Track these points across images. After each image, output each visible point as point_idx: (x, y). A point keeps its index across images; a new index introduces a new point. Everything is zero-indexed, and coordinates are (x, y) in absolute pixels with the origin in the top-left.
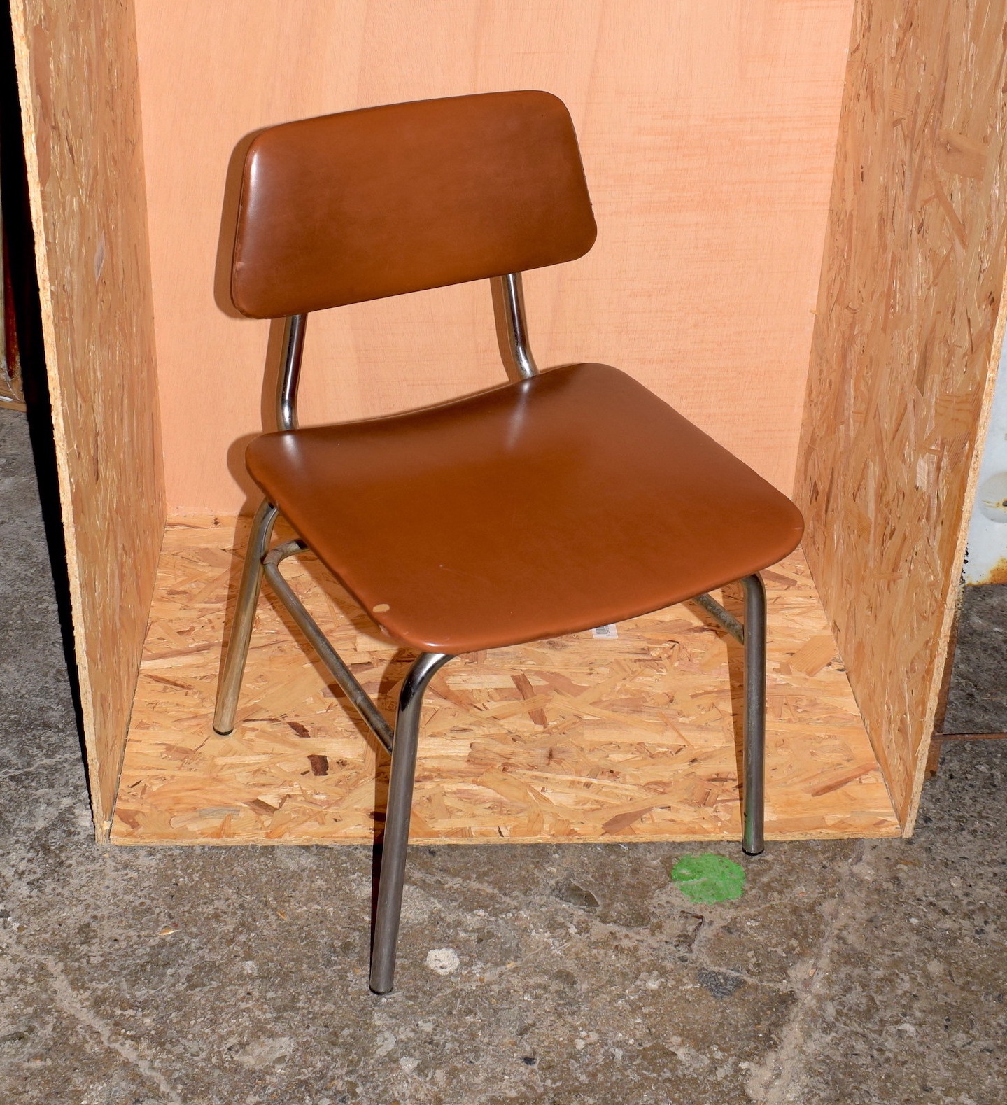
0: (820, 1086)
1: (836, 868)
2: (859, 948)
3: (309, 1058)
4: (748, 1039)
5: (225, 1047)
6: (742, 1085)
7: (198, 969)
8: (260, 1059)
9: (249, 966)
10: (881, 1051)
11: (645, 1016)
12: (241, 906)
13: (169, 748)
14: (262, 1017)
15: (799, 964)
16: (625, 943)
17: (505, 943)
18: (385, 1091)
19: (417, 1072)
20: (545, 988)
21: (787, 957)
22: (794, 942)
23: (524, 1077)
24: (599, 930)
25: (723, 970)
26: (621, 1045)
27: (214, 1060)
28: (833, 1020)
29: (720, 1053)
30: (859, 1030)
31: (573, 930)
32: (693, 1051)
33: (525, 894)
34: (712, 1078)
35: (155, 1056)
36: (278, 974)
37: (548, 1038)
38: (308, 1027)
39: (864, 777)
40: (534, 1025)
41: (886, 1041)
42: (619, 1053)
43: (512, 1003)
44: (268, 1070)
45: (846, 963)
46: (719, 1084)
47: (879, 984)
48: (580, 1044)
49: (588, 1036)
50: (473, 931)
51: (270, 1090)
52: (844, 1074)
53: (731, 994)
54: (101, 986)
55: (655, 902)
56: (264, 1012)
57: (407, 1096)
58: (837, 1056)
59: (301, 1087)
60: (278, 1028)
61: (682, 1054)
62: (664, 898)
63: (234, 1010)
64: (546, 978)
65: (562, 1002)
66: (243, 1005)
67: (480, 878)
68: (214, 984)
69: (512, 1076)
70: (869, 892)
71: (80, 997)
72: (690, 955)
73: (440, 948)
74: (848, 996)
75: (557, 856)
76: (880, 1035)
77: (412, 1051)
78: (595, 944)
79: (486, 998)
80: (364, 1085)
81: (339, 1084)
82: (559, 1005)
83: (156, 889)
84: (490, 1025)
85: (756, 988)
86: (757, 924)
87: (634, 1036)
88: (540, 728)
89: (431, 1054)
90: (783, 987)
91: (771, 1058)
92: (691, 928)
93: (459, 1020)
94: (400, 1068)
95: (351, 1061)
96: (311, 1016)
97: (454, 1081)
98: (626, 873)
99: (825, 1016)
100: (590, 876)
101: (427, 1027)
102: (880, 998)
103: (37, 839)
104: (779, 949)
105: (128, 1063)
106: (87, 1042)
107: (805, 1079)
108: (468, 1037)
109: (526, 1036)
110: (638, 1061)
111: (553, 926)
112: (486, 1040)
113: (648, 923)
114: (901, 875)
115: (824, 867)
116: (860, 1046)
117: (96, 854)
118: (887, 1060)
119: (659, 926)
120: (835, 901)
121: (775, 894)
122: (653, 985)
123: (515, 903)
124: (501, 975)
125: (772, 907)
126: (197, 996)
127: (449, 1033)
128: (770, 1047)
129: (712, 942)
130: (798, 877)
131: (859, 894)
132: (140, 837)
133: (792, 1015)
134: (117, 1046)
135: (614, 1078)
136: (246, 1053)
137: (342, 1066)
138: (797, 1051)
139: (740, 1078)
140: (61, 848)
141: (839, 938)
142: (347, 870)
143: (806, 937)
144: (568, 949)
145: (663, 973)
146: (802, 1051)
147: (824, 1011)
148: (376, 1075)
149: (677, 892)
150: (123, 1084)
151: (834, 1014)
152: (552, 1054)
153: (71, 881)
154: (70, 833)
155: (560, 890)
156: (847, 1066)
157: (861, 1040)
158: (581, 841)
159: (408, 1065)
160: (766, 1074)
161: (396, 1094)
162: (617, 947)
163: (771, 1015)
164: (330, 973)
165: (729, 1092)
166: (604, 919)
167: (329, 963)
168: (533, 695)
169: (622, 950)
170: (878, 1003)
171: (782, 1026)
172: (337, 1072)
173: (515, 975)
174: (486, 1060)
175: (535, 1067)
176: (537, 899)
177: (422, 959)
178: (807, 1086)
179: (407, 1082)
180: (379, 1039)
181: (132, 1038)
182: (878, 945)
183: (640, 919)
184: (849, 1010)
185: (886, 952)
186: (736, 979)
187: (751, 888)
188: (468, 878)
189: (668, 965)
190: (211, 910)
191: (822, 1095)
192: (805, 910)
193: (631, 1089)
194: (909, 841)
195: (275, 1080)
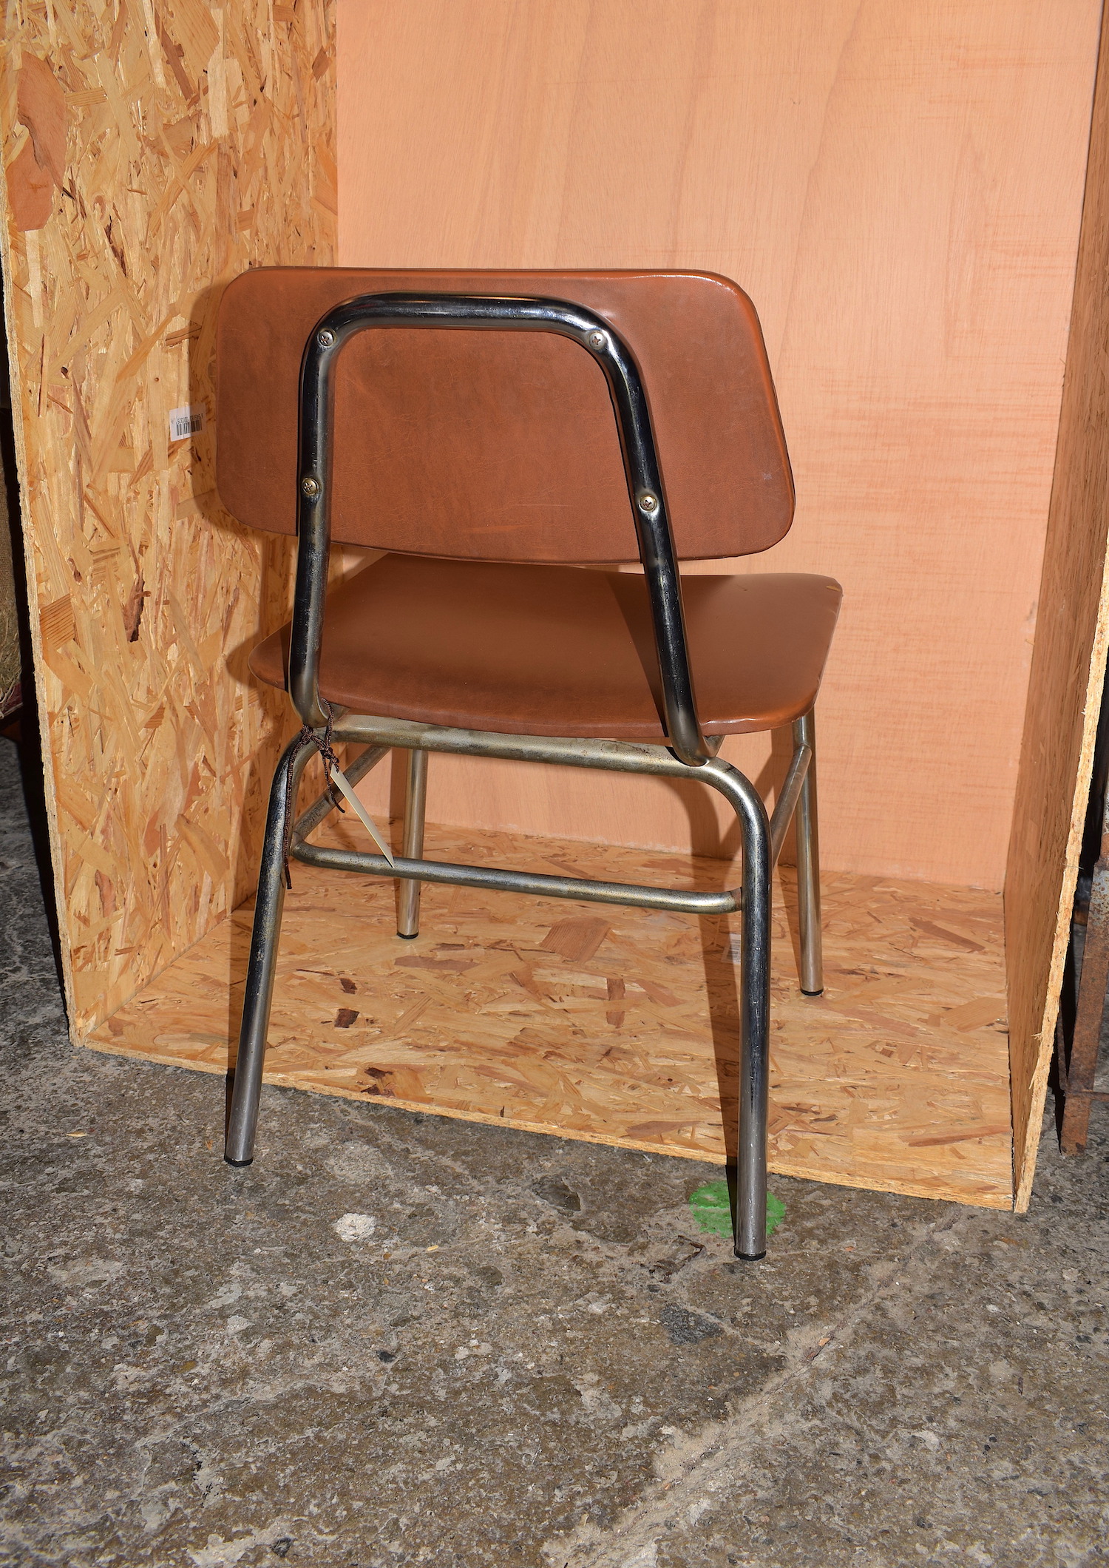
0: (763, 1482)
1: (909, 1230)
2: (901, 1324)
3: (130, 1290)
4: (690, 1400)
5: (46, 1256)
6: (651, 1454)
7: (80, 1174)
8: (74, 1277)
9: (136, 1185)
10: (875, 1457)
11: (566, 1340)
12: (174, 1128)
14: (110, 1236)
15: (808, 1327)
16: (590, 1256)
17: (442, 1225)
18: (189, 1347)
19: (240, 1336)
20: (457, 1281)
21: (794, 1315)
22: (813, 1300)
23: (368, 1374)
24: (565, 1234)
25: (700, 1311)
26: (512, 1366)
27: (25, 1266)
28: (824, 1403)
29: (641, 1407)
30: (856, 1425)
31: (532, 1228)
32: (606, 1396)
33: (498, 1182)
34: (613, 1435)
36: (160, 1199)
37: (426, 1337)
38: (152, 1258)
39: (986, 1138)
40: (418, 1318)
41: (889, 1447)
42: (505, 1375)
43: (407, 1288)
44: (74, 1291)
45: (874, 1339)
46: (619, 1444)
47: (910, 1374)
48: (462, 1353)
49: (478, 1347)
50: (411, 1205)
51: (62, 1312)
52: (807, 1476)
53: (696, 1341)
55: (653, 1222)
56: (116, 1231)
57: (211, 1358)
58: (809, 1451)
59: (97, 1318)
60: (119, 1251)
61: (588, 1397)
62: (668, 1219)
63: (85, 1223)
64: (465, 1271)
65: (468, 1301)
66: (99, 1220)
67: (455, 1157)
68: (86, 1192)
69: (354, 1369)
70: (944, 1263)
72: (666, 1285)
73: (361, 1213)
74: (859, 1379)
75: (561, 1151)
76: (883, 1437)
77: (252, 1311)
78: (550, 1250)
79: (379, 1276)
80: (170, 1334)
81: (143, 1326)
82: (463, 1303)
83: (99, 1095)
84: (365, 1305)
85: (733, 1341)
86: (773, 1270)
87: (539, 1360)
88: (612, 1027)
89: (271, 1320)
90: (772, 1349)
91: (711, 1432)
92: (681, 1257)
93: (330, 1292)
94: (224, 1326)
95: (173, 1305)
96: (163, 1248)
97: (279, 1357)
98: (636, 1184)
99: (816, 1396)
100: (588, 1179)
101: (286, 1290)
102: (905, 1391)
103: (22, 1031)
104: (787, 1304)
107: (745, 1467)
108: (330, 1313)
109: (400, 1329)
110: (524, 1390)
111: (510, 1219)
112: (348, 1321)
113: (631, 1241)
114: (996, 1253)
115: (894, 1225)
116: (847, 1444)
117: (67, 1054)
118: (880, 1472)
119: (643, 1247)
120: (891, 1266)
121: (814, 1243)
122: (597, 1308)
123: (482, 1188)
124: (414, 1256)
125: (803, 1255)
126: (59, 1199)
127: (309, 1303)
128: (717, 1417)
129: (702, 1277)
130: (854, 1229)
131: (929, 1264)
132: (115, 1044)
133: (769, 1386)
135: (481, 1403)
136: (64, 1268)
137: (161, 1308)
138: (753, 1431)
139: (654, 1444)
140: (38, 1043)
141: (878, 1307)
142: (312, 1119)
143: (832, 1297)
144: (513, 1247)
145: (619, 1297)
146: (759, 1432)
147: (816, 1390)
148: (192, 1328)
149: (689, 1216)
151: (831, 1396)
152: (419, 1357)
153: (24, 1071)
155: (543, 1185)
156: (816, 1466)
157: (853, 1437)
158: (595, 1141)
159: (236, 1324)
160: (694, 1449)
161: (200, 1353)
162: (577, 1257)
163: (738, 1379)
164: (218, 1210)
165: (628, 1458)
166: (576, 1226)
167: (224, 1201)
168: (622, 997)
169: (581, 1263)
170: (899, 1397)
171: (746, 1395)
172: (150, 1312)
173: (430, 1260)
174: (335, 1343)
175: (389, 1366)
176: (510, 1189)
177: (332, 1220)
178: (744, 1477)
179: (222, 1344)
180: (222, 1290)
182: (931, 1327)
183: (623, 1234)
184: (854, 1396)
185: (939, 1338)
186: (712, 1325)
187: (786, 1230)
188: (443, 1153)
189: (631, 1291)
190: (139, 1125)
191: (761, 1494)
192: (846, 1267)
193: (495, 1422)
194: (1022, 1218)
195: (75, 1303)
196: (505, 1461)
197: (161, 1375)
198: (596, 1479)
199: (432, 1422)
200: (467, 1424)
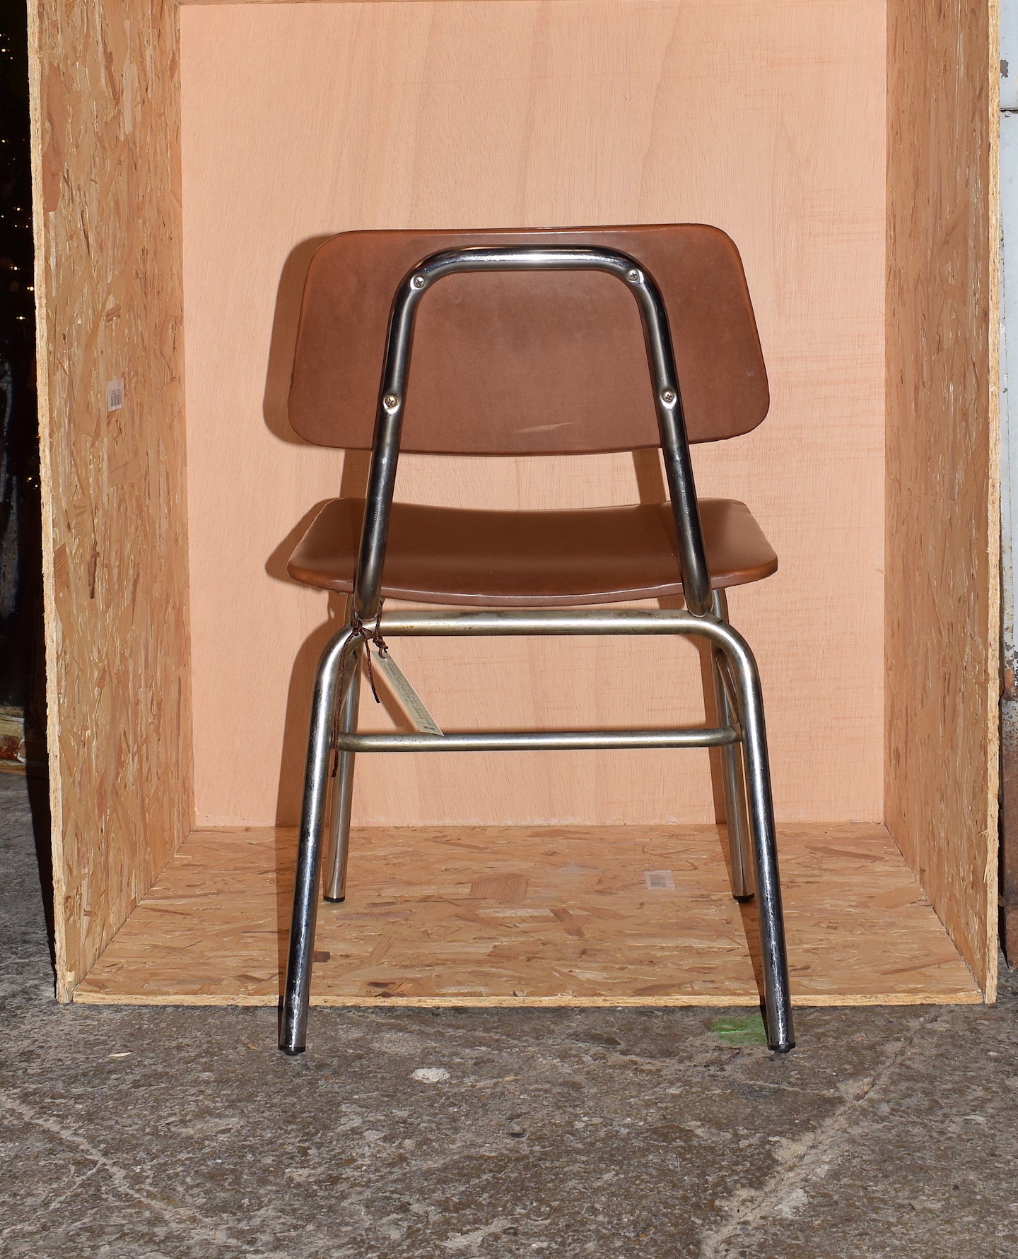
0: (863, 1152)
1: (905, 1022)
2: (923, 1071)
3: (259, 1131)
4: (782, 1124)
5: (162, 1122)
6: (769, 1152)
7: (147, 1076)
8: (201, 1130)
9: (205, 1075)
10: (942, 1133)
11: (660, 1108)
12: (209, 1042)
13: (155, 947)
14: (212, 1105)
15: (851, 1081)
16: (648, 1067)
17: (506, 1066)
18: (341, 1153)
19: (382, 1140)
20: (546, 1091)
21: (837, 1075)
22: (847, 1066)
23: (509, 1146)
24: (616, 1058)
25: (761, 1083)
26: (626, 1126)
27: (148, 1130)
28: (887, 1114)
29: (746, 1131)
30: (917, 1120)
31: (587, 1058)
32: (713, 1130)
33: (537, 1038)
34: (733, 1146)
35: (80, 1128)
36: (238, 1081)
37: (543, 1120)
38: (263, 1112)
39: (942, 964)
40: (527, 1113)
41: (949, 1127)
42: (624, 1131)
43: (505, 1100)
44: (207, 1138)
45: (906, 1080)
46: (741, 1150)
47: (945, 1093)
48: (579, 1125)
49: (590, 1120)
51: (208, 1150)
52: (894, 1146)
53: (766, 1097)
54: (34, 1086)
55: (687, 1044)
56: (215, 1103)
57: (366, 1156)
58: (889, 1136)
59: (244, 1149)
60: (229, 1112)
61: (699, 1132)
62: (698, 1041)
63: (180, 1101)
64: (548, 1085)
65: (563, 1099)
66: (191, 1098)
67: (486, 1031)
68: (163, 1085)
69: (494, 1145)
70: (942, 1037)
71: (7, 1092)
72: (723, 1073)
73: (429, 1068)
74: (907, 1100)
75: (579, 1017)
76: (942, 1123)
77: (380, 1127)
78: (611, 1067)
79: (476, 1097)
80: (318, 1148)
81: (289, 1148)
82: (560, 1101)
83: (115, 1031)
84: (476, 1113)
85: (796, 1094)
86: (805, 1056)
87: (645, 1120)
88: (574, 937)
89: (402, 1130)
90: (830, 1093)
91: (808, 1138)
92: (725, 1057)
93: (440, 1110)
94: (362, 1138)
95: (308, 1133)
96: (268, 1106)
97: (425, 1147)
98: (658, 1028)
99: (878, 1112)
100: (615, 1029)
101: (402, 1114)
102: (947, 1101)
104: (828, 1071)
105: (49, 1130)
106: (6, 1118)
107: (845, 1147)
108: (448, 1120)
109: (516, 1120)
110: (645, 1135)
111: (564, 1056)
112: (469, 1122)
113: (675, 1056)
114: (980, 1027)
115: (891, 1022)
116: (917, 1130)
117: (55, 1011)
118: (949, 1139)
119: (688, 1058)
120: (899, 1045)
121: (830, 1039)
122: (674, 1091)
123: (524, 1044)
124: (495, 1084)
125: (825, 1046)
126: (141, 1091)
127: (426, 1118)
128: (807, 1129)
129: (749, 1066)
130: (858, 1028)
131: (929, 1039)
132: (107, 994)
133: (838, 1112)
134: (40, 1122)
135: (615, 1145)
136: (186, 1127)
137: (297, 1136)
138: (840, 1132)
139: (768, 1147)
140: (17, 1008)
141: (900, 1065)
142: (336, 1023)
143: (862, 1063)
144: (579, 1069)
145: (687, 1083)
146: (846, 1133)
147: (876, 1109)
148: (334, 1143)
149: (715, 1038)
150: (39, 1144)
151: (889, 1110)
152: (545, 1131)
153: (22, 1026)
154: (31, 999)
155: (578, 1036)
156: (899, 1142)
157: (919, 1126)
158: (608, 1004)
159: (373, 1136)
160: (799, 1148)
161: (354, 1154)
162: (636, 1069)
163: (812, 1110)
164: (298, 1081)
165: (752, 1155)
166: (624, 1053)
167: (299, 1075)
168: (572, 920)
169: (642, 1071)
170: (942, 1104)
171: (823, 1117)
172: (288, 1140)
173: (513, 1083)
174: (465, 1135)
175: (524, 1139)
176: (550, 1042)
177: (407, 1074)
178: (848, 1152)
179: (369, 1146)
180: (343, 1120)
181: (57, 1116)
182: (949, 1069)
183: (668, 1053)
184: (908, 1108)
185: (958, 1073)
186: (774, 1088)
187: (802, 1036)
188: (475, 1030)
189: (695, 1080)
190: (174, 1044)
191: (864, 1158)
192: (864, 1048)
193: (634, 1153)
194: (993, 1006)
195: (215, 1144)
196: (654, 1168)
197: (329, 1169)
198: (735, 1168)
199: (584, 1158)
200: (612, 1155)
